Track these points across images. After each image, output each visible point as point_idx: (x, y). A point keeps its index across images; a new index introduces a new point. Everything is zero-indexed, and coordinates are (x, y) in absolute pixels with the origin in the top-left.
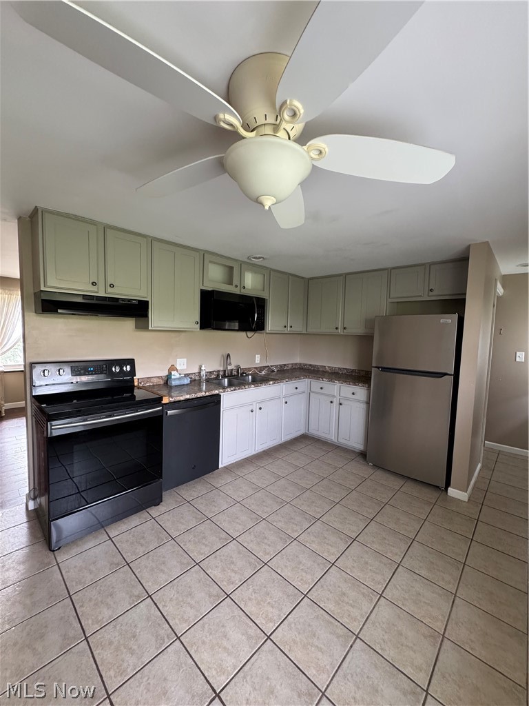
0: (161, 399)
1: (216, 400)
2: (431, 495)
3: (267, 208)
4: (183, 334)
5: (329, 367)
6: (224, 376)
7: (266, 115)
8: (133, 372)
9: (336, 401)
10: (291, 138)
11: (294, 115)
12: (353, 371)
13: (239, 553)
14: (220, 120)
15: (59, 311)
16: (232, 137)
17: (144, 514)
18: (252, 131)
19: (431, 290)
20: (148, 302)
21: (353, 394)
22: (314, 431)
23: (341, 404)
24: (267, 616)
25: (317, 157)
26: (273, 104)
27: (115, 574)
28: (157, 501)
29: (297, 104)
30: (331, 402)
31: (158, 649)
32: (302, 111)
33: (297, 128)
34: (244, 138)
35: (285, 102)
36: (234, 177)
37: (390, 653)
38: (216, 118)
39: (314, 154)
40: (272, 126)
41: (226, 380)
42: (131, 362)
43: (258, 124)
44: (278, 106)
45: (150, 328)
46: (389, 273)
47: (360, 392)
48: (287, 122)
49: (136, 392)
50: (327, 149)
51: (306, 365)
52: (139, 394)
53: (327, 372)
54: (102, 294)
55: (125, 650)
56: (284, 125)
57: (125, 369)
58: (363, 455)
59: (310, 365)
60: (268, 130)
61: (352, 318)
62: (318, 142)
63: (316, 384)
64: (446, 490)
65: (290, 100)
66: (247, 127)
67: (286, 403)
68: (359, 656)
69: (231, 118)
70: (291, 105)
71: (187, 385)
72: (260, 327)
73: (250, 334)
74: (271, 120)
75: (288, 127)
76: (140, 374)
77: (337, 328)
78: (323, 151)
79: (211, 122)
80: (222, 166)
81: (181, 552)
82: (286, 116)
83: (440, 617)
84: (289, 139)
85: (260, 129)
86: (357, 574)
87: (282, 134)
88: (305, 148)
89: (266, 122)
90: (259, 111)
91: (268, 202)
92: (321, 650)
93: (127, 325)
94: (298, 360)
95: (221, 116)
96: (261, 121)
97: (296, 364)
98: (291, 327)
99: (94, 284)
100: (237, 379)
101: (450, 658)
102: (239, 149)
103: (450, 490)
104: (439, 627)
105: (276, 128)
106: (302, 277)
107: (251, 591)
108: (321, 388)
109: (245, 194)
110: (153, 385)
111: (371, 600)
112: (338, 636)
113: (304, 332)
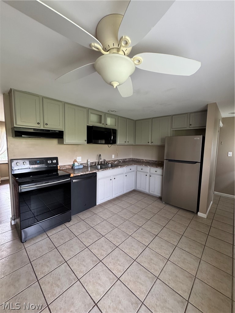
0: (70, 175)
1: (95, 175)
2: (190, 216)
3: (115, 87)
4: (79, 146)
5: (145, 160)
6: (98, 164)
7: (113, 44)
8: (57, 163)
9: (148, 175)
10: (126, 54)
11: (127, 43)
12: (156, 161)
13: (106, 242)
14: (92, 46)
15: (23, 136)
16: (98, 54)
17: (63, 226)
18: (107, 51)
19: (190, 125)
20: (63, 131)
21: (156, 171)
22: (139, 188)
23: (150, 176)
24: (118, 270)
25: (138, 63)
26: (117, 38)
27: (51, 252)
28: (69, 220)
29: (128, 38)
30: (146, 175)
31: (69, 285)
32: (130, 42)
33: (128, 50)
34: (104, 54)
35: (122, 37)
36: (99, 73)
37: (172, 285)
38: (90, 45)
39: (136, 62)
40: (117, 49)
41: (99, 166)
42: (56, 159)
43: (110, 48)
44: (119, 39)
45: (64, 143)
46: (171, 117)
47: (159, 171)
48: (124, 47)
49: (59, 172)
50: (142, 60)
51: (135, 159)
52: (60, 173)
53: (144, 162)
54: (42, 128)
55: (55, 286)
56: (122, 48)
57: (53, 161)
58: (160, 198)
59: (137, 159)
60: (115, 51)
61: (155, 138)
62: (138, 57)
63: (139, 167)
64: (197, 213)
65: (125, 36)
66: (105, 50)
67: (126, 176)
68: (158, 287)
69: (97, 45)
70: (125, 38)
71: (82, 168)
72: (114, 142)
73: (110, 145)
74: (116, 46)
75: (124, 49)
76: (60, 164)
77: (148, 142)
78: (140, 61)
79: (89, 47)
80: (94, 68)
81: (80, 242)
82: (123, 44)
83: (194, 269)
84: (125, 55)
85: (111, 50)
86: (158, 250)
87: (121, 52)
88: (132, 59)
89: (114, 47)
90: (111, 42)
91: (115, 84)
92: (142, 284)
93: (54, 142)
94: (131, 157)
95: (93, 44)
96: (111, 46)
97: (130, 159)
98: (128, 142)
99: (38, 123)
100: (104, 166)
101: (198, 286)
102: (101, 60)
103: (199, 213)
104: (194, 273)
105: (118, 50)
106: (133, 120)
107: (111, 259)
108: (142, 169)
109: (105, 81)
110: (67, 169)
111: (164, 262)
112: (149, 278)
113: (134, 144)
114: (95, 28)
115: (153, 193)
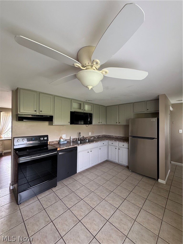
0: (57, 149)
1: (76, 149)
2: (152, 182)
3: (90, 89)
4: (64, 126)
5: (115, 136)
6: (79, 140)
8: (47, 140)
10: (97, 69)
11: (97, 63)
12: (123, 137)
13: (84, 204)
15: (24, 120)
16: (79, 69)
17: (50, 191)
18: (85, 67)
19: (148, 110)
20: (53, 116)
21: (123, 145)
22: (110, 159)
23: (119, 149)
24: (94, 229)
25: (105, 73)
27: (40, 213)
28: (55, 185)
29: (98, 61)
30: (116, 148)
31: (54, 242)
32: (99, 62)
33: (98, 67)
34: (82, 69)
35: (94, 60)
36: (79, 79)
38: (73, 64)
39: (104, 73)
40: (91, 66)
41: (79, 141)
42: (47, 136)
43: (86, 65)
44: (92, 61)
45: (53, 125)
46: (133, 104)
47: (126, 145)
49: (49, 146)
50: (108, 71)
51: (107, 135)
53: (114, 138)
54: (38, 114)
55: (43, 242)
56: (94, 66)
57: (45, 138)
58: (128, 167)
59: (108, 135)
60: (90, 67)
61: (122, 119)
62: (105, 70)
63: (110, 142)
66: (83, 66)
67: (100, 149)
69: (78, 65)
70: (96, 61)
71: (66, 143)
72: (91, 123)
73: (87, 125)
74: (90, 64)
75: (96, 66)
76: (50, 140)
77: (117, 123)
78: (107, 72)
80: (75, 76)
82: (95, 63)
84: (96, 69)
85: (87, 67)
87: (94, 68)
88: (101, 71)
89: (89, 65)
90: (86, 62)
91: (90, 88)
93: (46, 124)
94: (104, 134)
95: (75, 64)
96: (87, 64)
97: (103, 135)
98: (101, 123)
99: (35, 111)
100: (83, 141)
103: (159, 180)
104: (157, 233)
105: (92, 66)
106: (105, 106)
108: (112, 144)
109: (83, 85)
110: (54, 144)
112: (120, 237)
113: (106, 124)
114: (77, 54)
115: (121, 163)
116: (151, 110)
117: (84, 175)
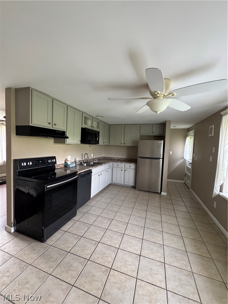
0: (77, 172)
1: (90, 172)
2: (158, 196)
4: (70, 145)
5: (116, 158)
8: (55, 163)
9: (123, 170)
12: (126, 159)
13: (118, 222)
19: (153, 132)
20: (65, 132)
21: (130, 166)
22: (114, 181)
23: (125, 171)
24: (138, 235)
27: (80, 241)
30: (122, 170)
31: (115, 253)
37: (171, 232)
41: (85, 164)
45: (66, 143)
46: (140, 126)
47: (133, 166)
49: (56, 171)
51: (107, 157)
53: (116, 159)
54: (51, 128)
55: (105, 257)
58: (134, 187)
59: (109, 157)
61: (128, 140)
63: (115, 164)
64: (161, 193)
67: (107, 172)
68: (165, 236)
71: (74, 167)
72: (98, 143)
73: (90, 145)
77: (121, 144)
81: (99, 228)
83: (176, 222)
86: (153, 218)
92: (157, 237)
94: (103, 155)
97: (103, 157)
98: (105, 143)
99: (49, 123)
104: (177, 224)
106: (108, 124)
107: (129, 231)
108: (118, 165)
110: (60, 168)
111: (160, 223)
112: (158, 233)
113: (108, 145)
115: (127, 184)
116: (156, 132)
117: (97, 200)
